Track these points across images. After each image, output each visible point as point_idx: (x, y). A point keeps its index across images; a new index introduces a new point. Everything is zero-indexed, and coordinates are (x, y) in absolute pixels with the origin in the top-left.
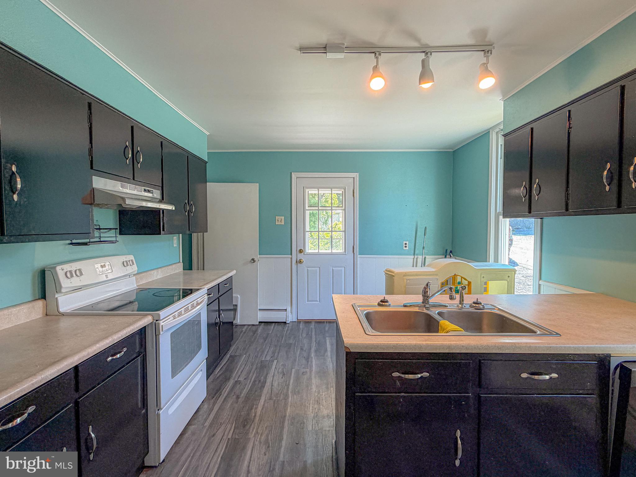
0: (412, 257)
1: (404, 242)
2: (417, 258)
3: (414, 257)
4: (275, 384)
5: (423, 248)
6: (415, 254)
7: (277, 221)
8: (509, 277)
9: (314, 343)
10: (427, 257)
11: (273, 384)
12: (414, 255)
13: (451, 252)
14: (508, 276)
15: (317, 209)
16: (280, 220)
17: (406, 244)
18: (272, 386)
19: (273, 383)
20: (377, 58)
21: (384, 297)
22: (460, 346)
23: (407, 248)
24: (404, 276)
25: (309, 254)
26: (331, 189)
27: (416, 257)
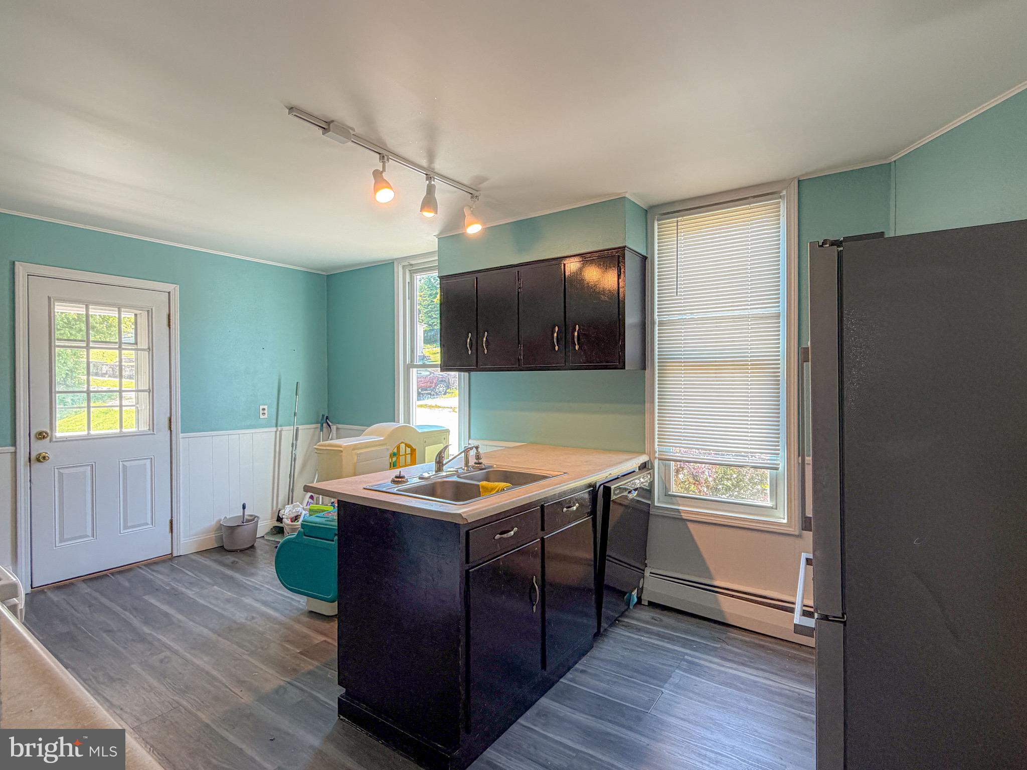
0: (274, 429)
1: (262, 407)
2: (281, 431)
3: (277, 430)
5: (295, 414)
6: (278, 426)
8: (444, 439)
10: (300, 427)
12: (276, 426)
13: (327, 418)
14: (443, 438)
15: (85, 345)
17: (264, 409)
20: (384, 163)
21: (400, 472)
23: (266, 416)
24: (354, 449)
26: (119, 308)
27: (279, 428)
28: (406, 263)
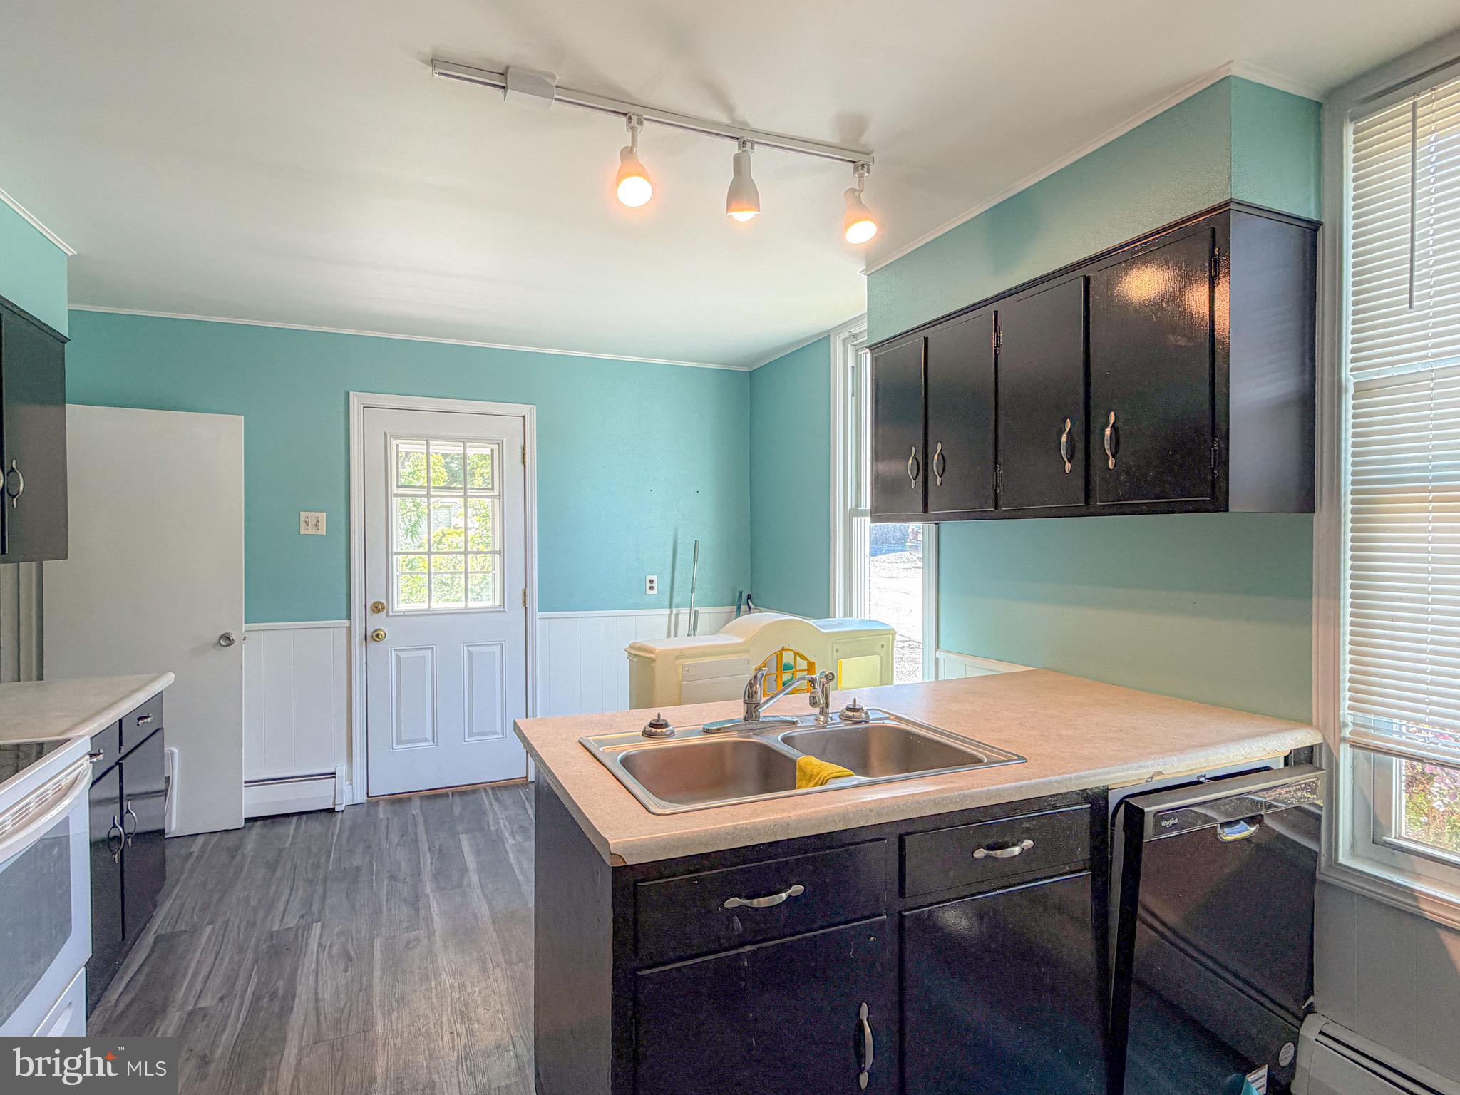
0: (667, 611)
1: (649, 578)
2: (677, 615)
3: (671, 612)
4: (327, 995)
5: (692, 590)
6: (674, 604)
7: (303, 524)
8: (883, 646)
9: (428, 855)
10: (700, 610)
11: (320, 996)
12: (671, 607)
13: (749, 597)
14: (881, 644)
15: (425, 493)
16: (315, 523)
17: (651, 581)
18: (317, 1000)
19: (320, 991)
20: (633, 128)
21: (659, 715)
22: (866, 811)
23: (655, 592)
24: (677, 658)
25: (402, 613)
26: (463, 442)
27: (675, 611)
28: (846, 334)
